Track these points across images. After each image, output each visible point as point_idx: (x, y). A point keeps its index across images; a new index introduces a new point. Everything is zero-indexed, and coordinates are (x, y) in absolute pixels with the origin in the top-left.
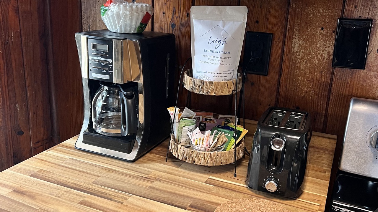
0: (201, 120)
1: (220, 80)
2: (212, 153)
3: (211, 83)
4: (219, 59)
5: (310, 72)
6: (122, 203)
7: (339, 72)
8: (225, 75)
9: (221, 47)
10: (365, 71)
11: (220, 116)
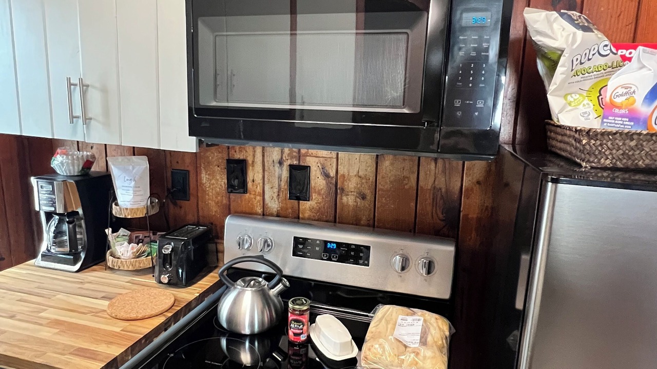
0: (140, 238)
1: (135, 207)
2: (132, 260)
3: (127, 209)
4: (132, 192)
5: (216, 197)
6: (50, 298)
7: (232, 196)
8: (140, 203)
9: (133, 183)
10: (248, 194)
11: (158, 233)
